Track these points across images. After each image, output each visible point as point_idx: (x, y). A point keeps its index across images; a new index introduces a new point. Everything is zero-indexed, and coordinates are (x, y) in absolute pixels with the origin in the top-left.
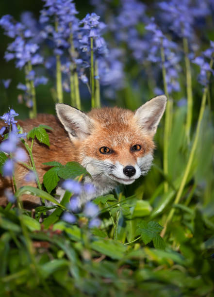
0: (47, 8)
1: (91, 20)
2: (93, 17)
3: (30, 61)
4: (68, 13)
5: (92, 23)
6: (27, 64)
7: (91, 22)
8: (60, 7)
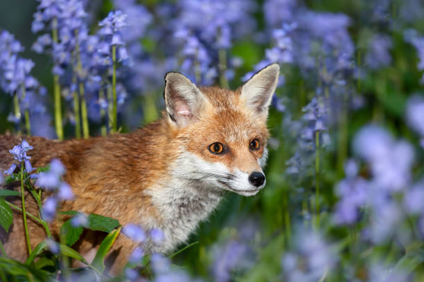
0: (43, 10)
1: (114, 21)
2: (118, 16)
3: (24, 83)
4: (73, 15)
5: (116, 25)
6: (19, 87)
7: (114, 24)
8: (62, 7)
